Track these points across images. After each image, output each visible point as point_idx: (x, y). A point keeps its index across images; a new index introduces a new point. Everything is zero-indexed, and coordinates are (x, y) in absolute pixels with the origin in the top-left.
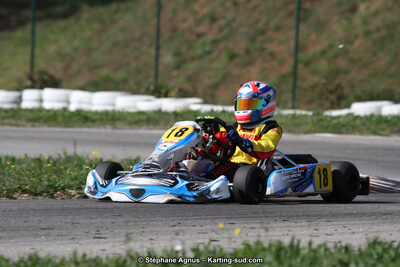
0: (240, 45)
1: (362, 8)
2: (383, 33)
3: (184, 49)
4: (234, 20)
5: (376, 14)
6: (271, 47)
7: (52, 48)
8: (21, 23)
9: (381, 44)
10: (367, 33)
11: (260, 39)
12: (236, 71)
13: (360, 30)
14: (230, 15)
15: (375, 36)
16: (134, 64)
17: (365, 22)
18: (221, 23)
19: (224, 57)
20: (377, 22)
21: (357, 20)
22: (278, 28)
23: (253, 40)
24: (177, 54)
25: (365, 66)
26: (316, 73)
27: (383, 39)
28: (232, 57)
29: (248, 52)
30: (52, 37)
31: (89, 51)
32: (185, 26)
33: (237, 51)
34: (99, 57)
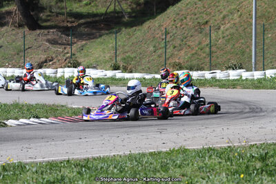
0: (177, 42)
1: (222, 27)
2: (229, 37)
3: (157, 45)
4: (176, 33)
5: (227, 30)
6: (189, 43)
7: (111, 45)
8: (101, 36)
9: (228, 41)
10: (223, 37)
11: (185, 40)
12: (176, 53)
13: (221, 36)
14: (174, 31)
15: (226, 38)
16: (139, 51)
17: (223, 33)
18: (171, 34)
19: (172, 48)
20: (228, 33)
21: (220, 32)
22: (192, 36)
23: (182, 41)
24: (154, 47)
25: (222, 50)
26: (205, 52)
27: (229, 39)
28: (174, 47)
29: (180, 45)
30: (111, 41)
31: (124, 46)
32: (158, 36)
33: (176, 45)
34: (127, 48)
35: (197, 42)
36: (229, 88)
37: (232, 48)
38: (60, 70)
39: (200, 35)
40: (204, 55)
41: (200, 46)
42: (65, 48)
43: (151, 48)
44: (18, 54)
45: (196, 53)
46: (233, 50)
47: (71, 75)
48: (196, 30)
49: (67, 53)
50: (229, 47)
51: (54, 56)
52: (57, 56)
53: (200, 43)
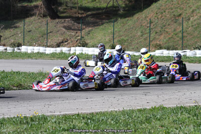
0: (159, 29)
1: (191, 19)
2: (197, 26)
3: (144, 31)
4: (157, 23)
5: (195, 21)
6: (167, 30)
7: (110, 31)
8: (102, 24)
10: (192, 26)
12: (157, 37)
13: (190, 25)
14: (156, 21)
15: (194, 27)
16: (130, 35)
17: (192, 23)
18: (154, 23)
19: (154, 33)
20: (195, 23)
21: (190, 22)
22: (169, 25)
23: (162, 28)
25: (191, 35)
26: (178, 37)
27: (196, 27)
28: (156, 33)
29: (161, 31)
30: (110, 28)
31: (120, 31)
32: (144, 24)
33: (158, 31)
34: (121, 33)
35: (173, 29)
36: (196, 63)
37: (198, 34)
38: (73, 49)
39: (175, 24)
40: (178, 39)
41: (175, 32)
42: (77, 33)
43: (139, 33)
44: (43, 37)
45: (172, 37)
46: (199, 36)
47: (80, 52)
48: (172, 21)
49: (78, 36)
50: (196, 33)
51: (68, 38)
52: (70, 39)
53: (175, 30)
